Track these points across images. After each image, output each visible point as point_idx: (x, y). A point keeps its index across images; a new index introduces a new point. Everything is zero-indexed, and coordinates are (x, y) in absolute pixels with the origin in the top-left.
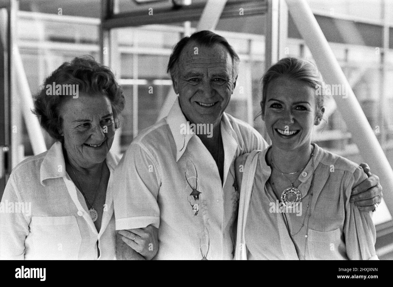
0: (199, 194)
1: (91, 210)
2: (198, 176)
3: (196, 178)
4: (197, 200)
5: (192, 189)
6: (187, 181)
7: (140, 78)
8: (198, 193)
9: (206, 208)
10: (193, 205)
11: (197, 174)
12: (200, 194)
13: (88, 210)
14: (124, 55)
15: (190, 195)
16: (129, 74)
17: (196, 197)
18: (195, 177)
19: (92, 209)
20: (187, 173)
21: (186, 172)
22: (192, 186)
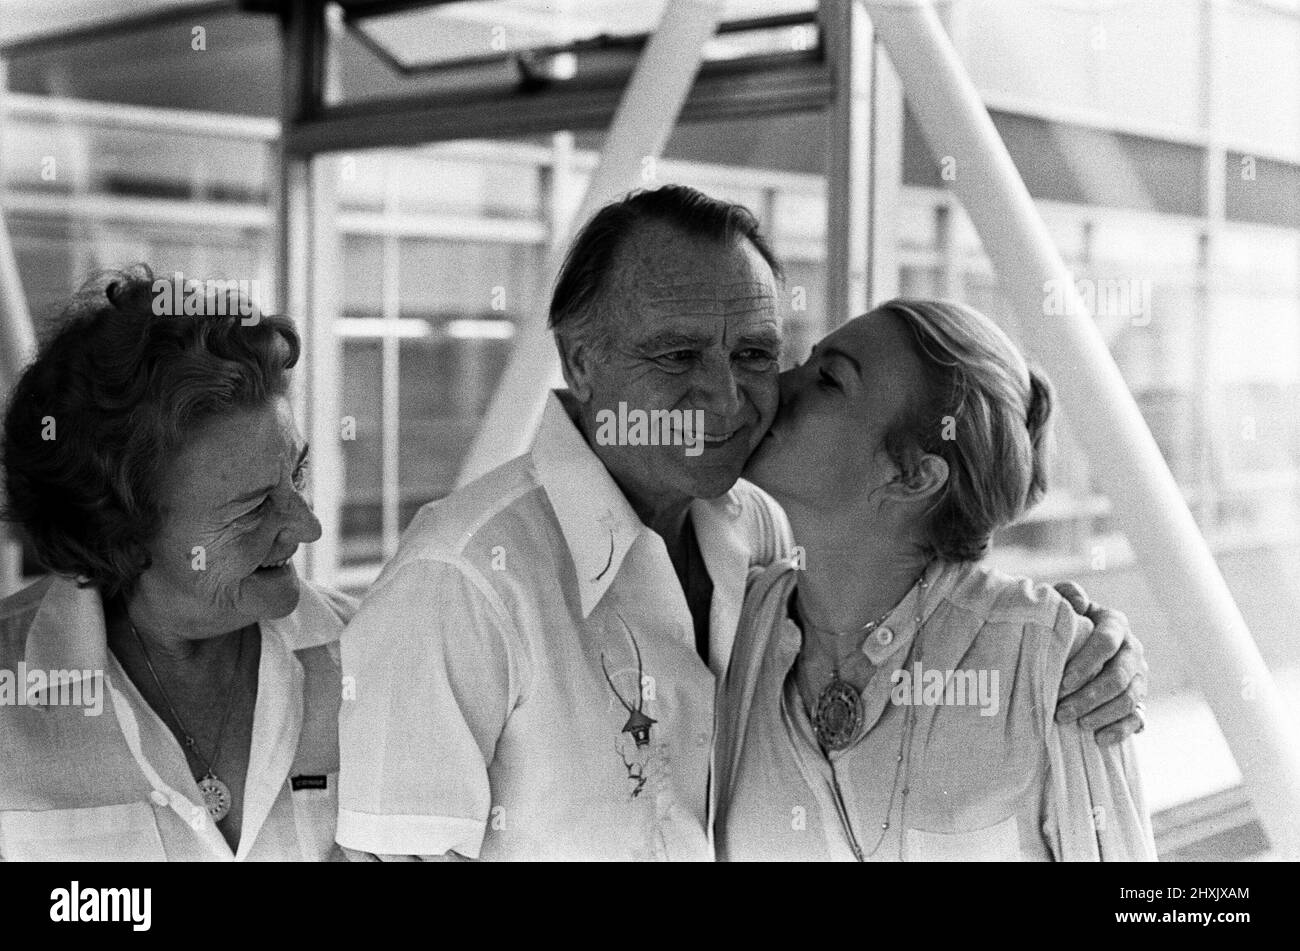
0: (650, 726)
1: (206, 783)
2: (644, 666)
3: (638, 671)
4: (645, 746)
5: (629, 709)
6: (611, 684)
7: (405, 315)
8: (648, 723)
9: (667, 769)
10: (632, 765)
11: (639, 657)
12: (653, 725)
13: (194, 782)
14: (354, 241)
15: (623, 731)
16: (369, 301)
17: (642, 735)
18: (633, 670)
19: (210, 777)
20: (609, 657)
21: (605, 654)
22: (628, 699)
